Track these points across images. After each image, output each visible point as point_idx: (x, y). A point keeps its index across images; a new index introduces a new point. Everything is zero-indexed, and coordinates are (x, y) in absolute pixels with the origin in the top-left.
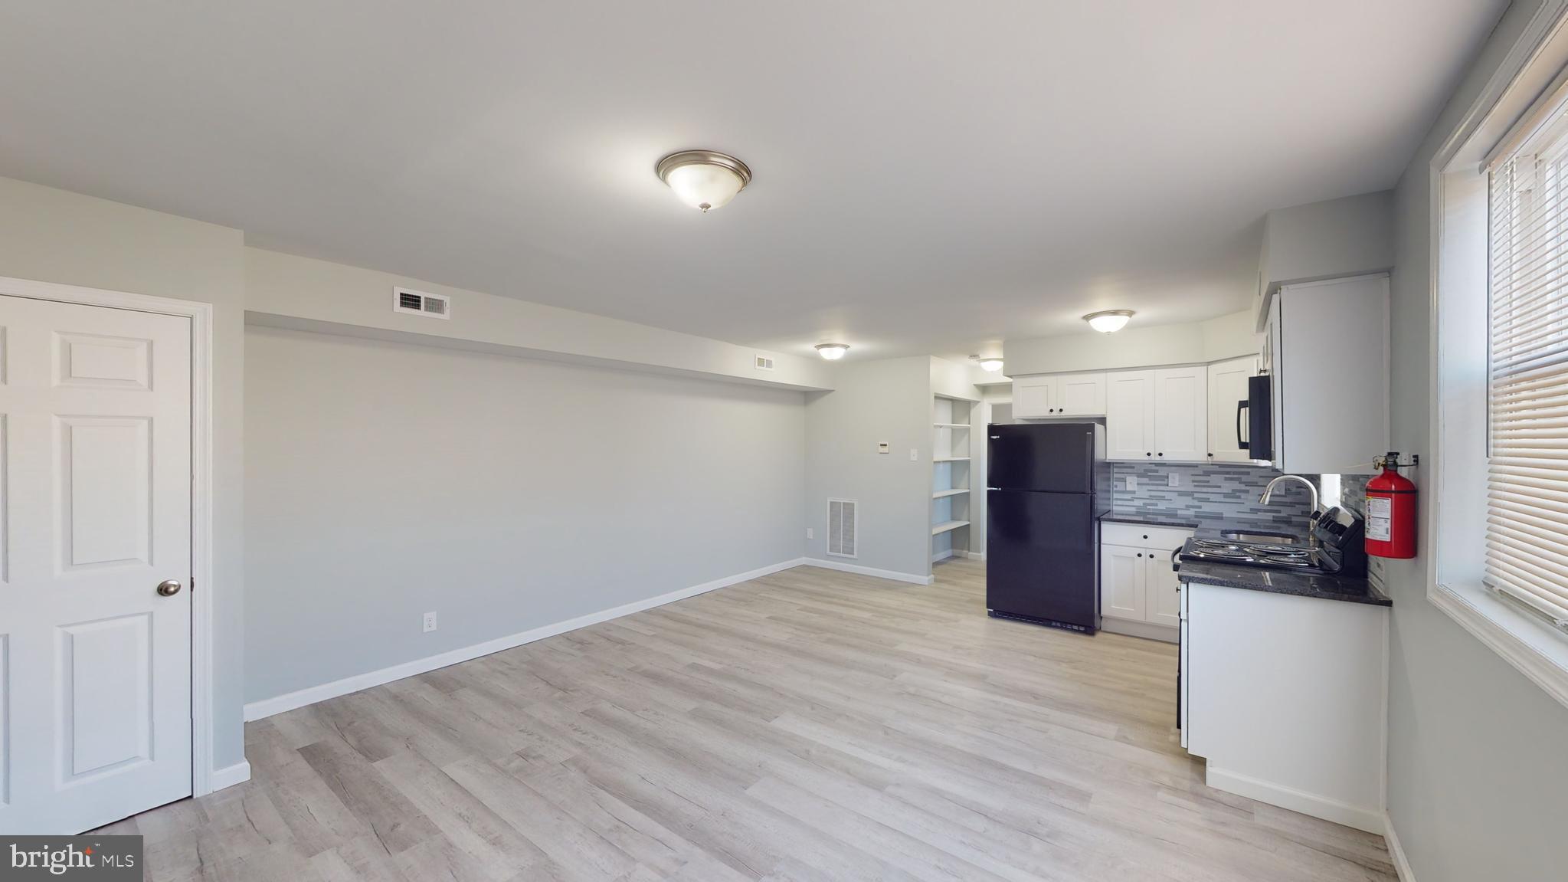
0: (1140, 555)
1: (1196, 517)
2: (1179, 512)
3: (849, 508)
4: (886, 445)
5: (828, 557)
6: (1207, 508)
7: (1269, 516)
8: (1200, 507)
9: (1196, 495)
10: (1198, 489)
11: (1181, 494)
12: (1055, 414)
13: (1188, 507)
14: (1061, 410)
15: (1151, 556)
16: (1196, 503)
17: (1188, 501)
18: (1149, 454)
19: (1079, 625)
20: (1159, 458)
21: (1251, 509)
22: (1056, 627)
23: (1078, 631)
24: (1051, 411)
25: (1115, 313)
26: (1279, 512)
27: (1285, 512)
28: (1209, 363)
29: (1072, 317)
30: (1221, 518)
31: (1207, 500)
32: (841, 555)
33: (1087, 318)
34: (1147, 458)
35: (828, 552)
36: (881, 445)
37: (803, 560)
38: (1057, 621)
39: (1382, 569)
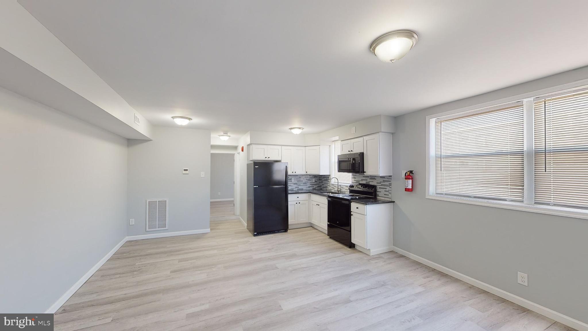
0: (297, 203)
1: (298, 190)
2: (294, 189)
3: (163, 204)
4: (187, 170)
5: (147, 232)
6: (300, 187)
7: (312, 188)
8: (298, 187)
9: (298, 184)
10: (298, 182)
11: (294, 184)
12: (267, 159)
13: (296, 187)
14: (269, 158)
15: (299, 203)
16: (298, 186)
17: (296, 186)
18: (293, 172)
19: (283, 230)
20: (295, 173)
21: (309, 187)
22: (276, 233)
23: (283, 232)
24: (266, 158)
25: (300, 128)
26: (314, 187)
27: (315, 186)
28: (305, 146)
29: (287, 128)
30: (303, 190)
31: (300, 185)
32: (157, 229)
33: (291, 129)
34: (292, 173)
35: (148, 230)
36: (184, 170)
37: (128, 238)
38: (276, 231)
39: (388, 195)
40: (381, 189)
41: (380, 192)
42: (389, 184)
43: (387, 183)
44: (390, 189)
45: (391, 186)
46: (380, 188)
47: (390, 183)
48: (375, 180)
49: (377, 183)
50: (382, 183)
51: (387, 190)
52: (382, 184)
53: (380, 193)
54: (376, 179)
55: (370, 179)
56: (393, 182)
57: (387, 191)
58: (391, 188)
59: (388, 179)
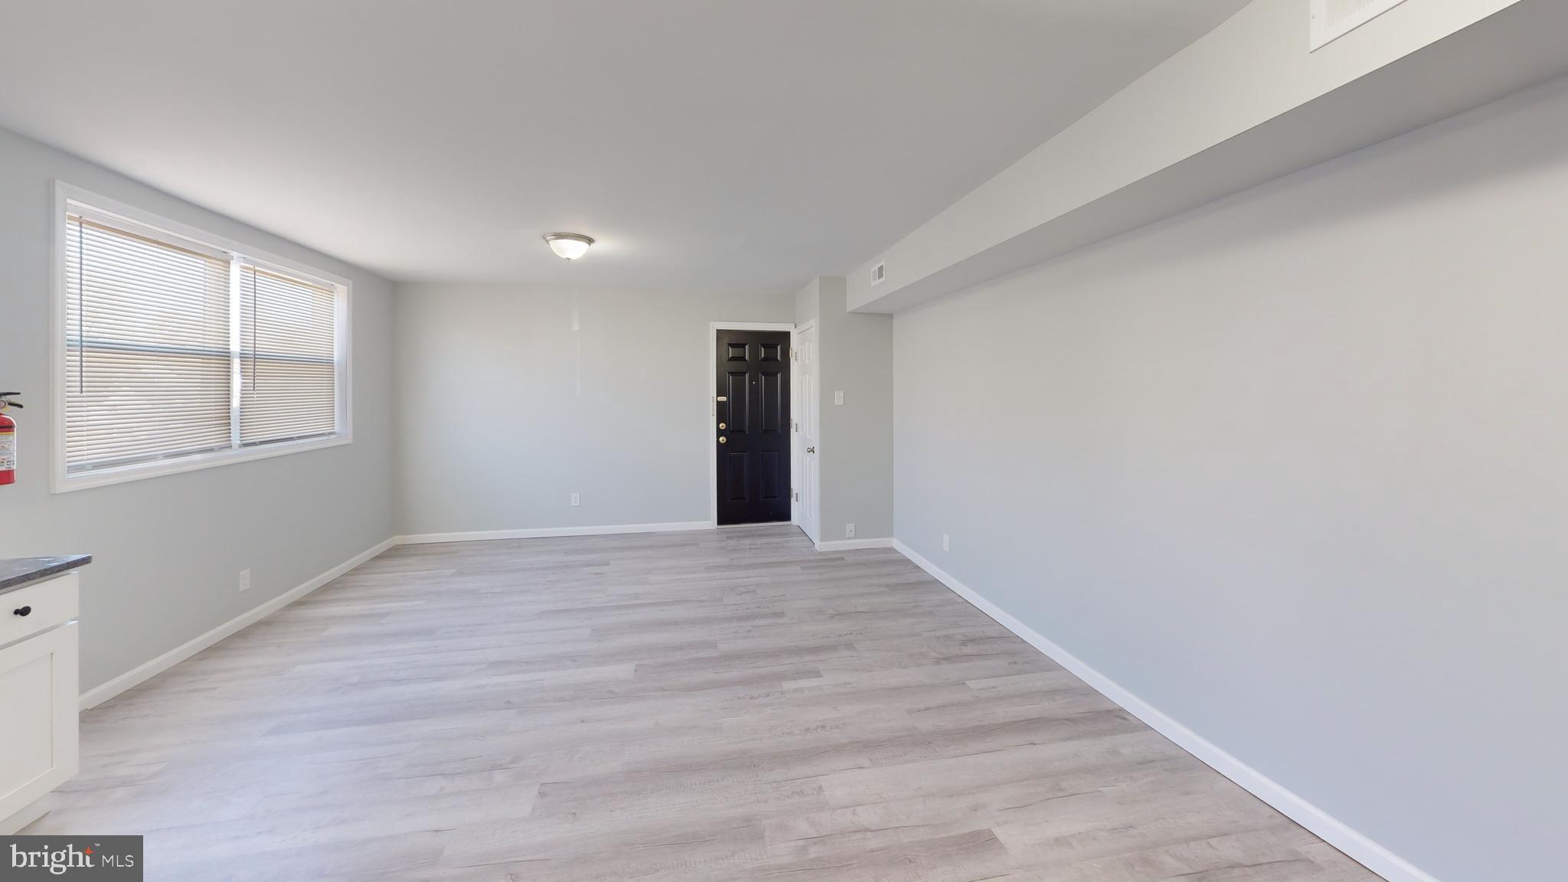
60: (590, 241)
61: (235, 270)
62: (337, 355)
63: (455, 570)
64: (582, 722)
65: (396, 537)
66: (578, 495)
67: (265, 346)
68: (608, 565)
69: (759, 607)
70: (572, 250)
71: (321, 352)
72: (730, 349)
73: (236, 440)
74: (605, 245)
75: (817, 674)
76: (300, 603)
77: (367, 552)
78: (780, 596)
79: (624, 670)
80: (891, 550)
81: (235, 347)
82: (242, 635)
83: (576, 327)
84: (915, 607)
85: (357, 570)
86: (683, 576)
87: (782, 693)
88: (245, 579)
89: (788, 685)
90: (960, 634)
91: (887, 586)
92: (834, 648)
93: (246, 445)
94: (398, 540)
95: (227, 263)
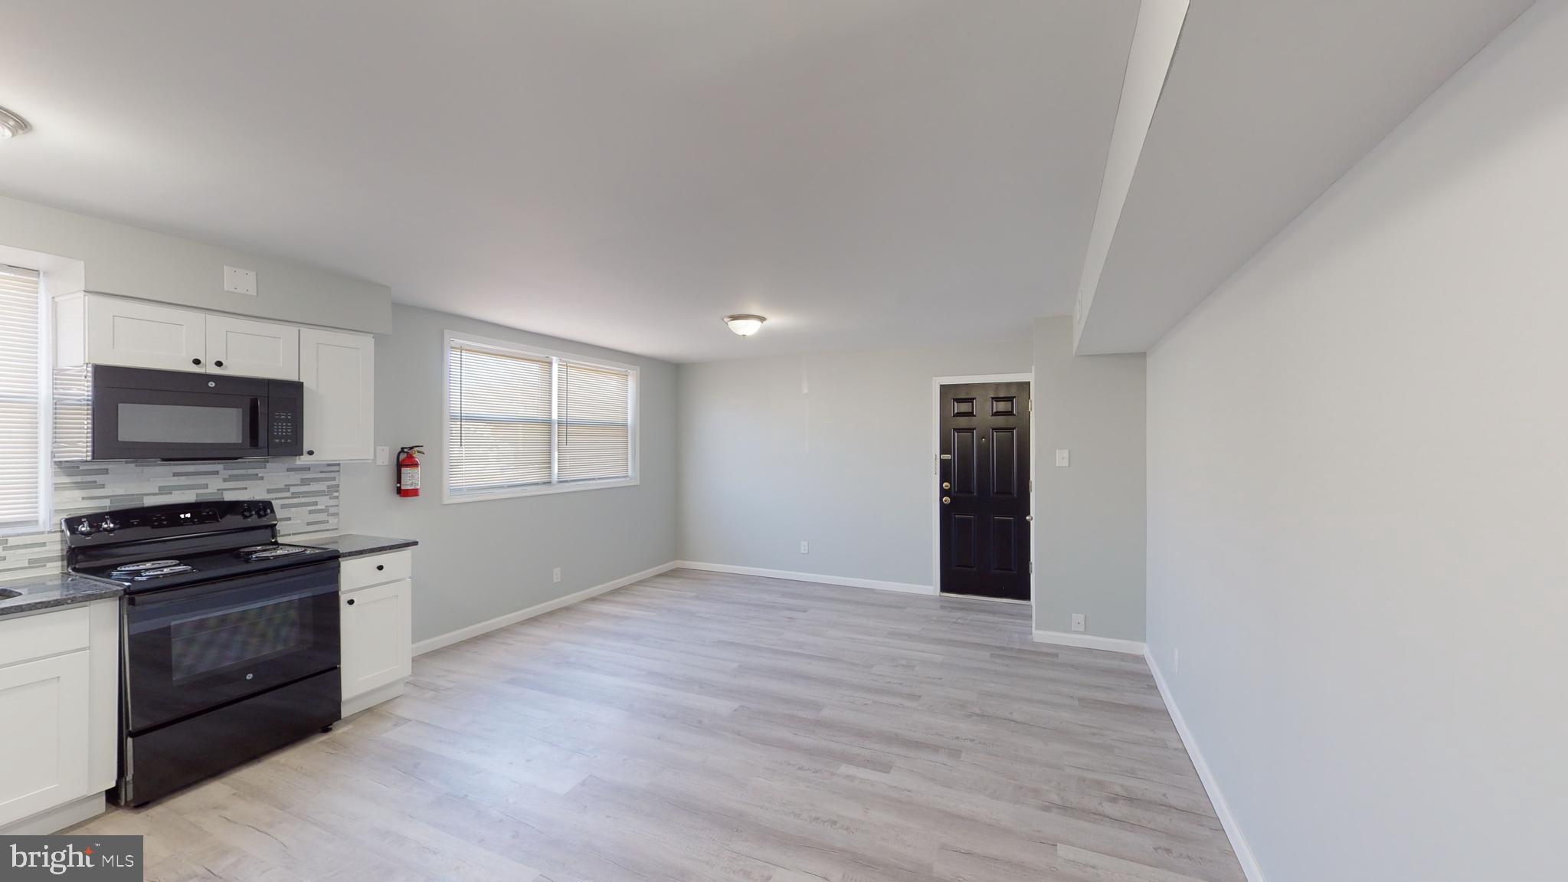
39: (328, 522)
40: (293, 509)
41: (290, 519)
42: (328, 487)
43: (322, 486)
44: (334, 502)
45: (337, 491)
46: (283, 506)
47: (334, 483)
48: (260, 482)
49: (269, 491)
50: (293, 489)
51: (323, 507)
52: (293, 493)
53: (289, 522)
54: (262, 478)
55: (225, 480)
56: (343, 480)
57: (320, 511)
58: (337, 497)
59: (321, 472)
60: (762, 319)
61: (555, 367)
62: (630, 421)
63: (694, 594)
64: (659, 738)
65: (678, 561)
66: (806, 543)
67: (574, 414)
68: (805, 611)
69: (900, 684)
70: (747, 328)
71: (617, 418)
72: (956, 404)
73: (555, 478)
74: (776, 321)
75: (886, 768)
76: (593, 599)
77: (650, 570)
78: (934, 678)
79: (724, 706)
80: (1140, 659)
81: (555, 416)
82: (551, 613)
83: (805, 391)
84: (1094, 734)
85: (641, 583)
86: (860, 637)
87: (833, 774)
88: (557, 574)
89: (845, 769)
90: (1122, 786)
91: (1080, 700)
92: (935, 749)
93: (561, 482)
94: (679, 564)
95: (550, 363)
